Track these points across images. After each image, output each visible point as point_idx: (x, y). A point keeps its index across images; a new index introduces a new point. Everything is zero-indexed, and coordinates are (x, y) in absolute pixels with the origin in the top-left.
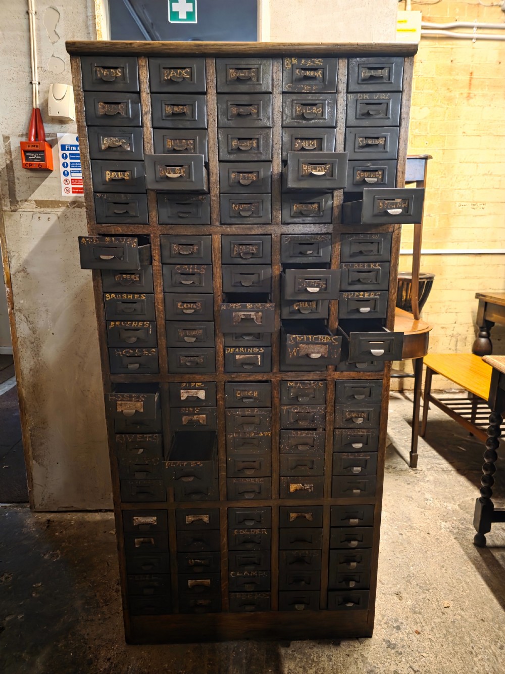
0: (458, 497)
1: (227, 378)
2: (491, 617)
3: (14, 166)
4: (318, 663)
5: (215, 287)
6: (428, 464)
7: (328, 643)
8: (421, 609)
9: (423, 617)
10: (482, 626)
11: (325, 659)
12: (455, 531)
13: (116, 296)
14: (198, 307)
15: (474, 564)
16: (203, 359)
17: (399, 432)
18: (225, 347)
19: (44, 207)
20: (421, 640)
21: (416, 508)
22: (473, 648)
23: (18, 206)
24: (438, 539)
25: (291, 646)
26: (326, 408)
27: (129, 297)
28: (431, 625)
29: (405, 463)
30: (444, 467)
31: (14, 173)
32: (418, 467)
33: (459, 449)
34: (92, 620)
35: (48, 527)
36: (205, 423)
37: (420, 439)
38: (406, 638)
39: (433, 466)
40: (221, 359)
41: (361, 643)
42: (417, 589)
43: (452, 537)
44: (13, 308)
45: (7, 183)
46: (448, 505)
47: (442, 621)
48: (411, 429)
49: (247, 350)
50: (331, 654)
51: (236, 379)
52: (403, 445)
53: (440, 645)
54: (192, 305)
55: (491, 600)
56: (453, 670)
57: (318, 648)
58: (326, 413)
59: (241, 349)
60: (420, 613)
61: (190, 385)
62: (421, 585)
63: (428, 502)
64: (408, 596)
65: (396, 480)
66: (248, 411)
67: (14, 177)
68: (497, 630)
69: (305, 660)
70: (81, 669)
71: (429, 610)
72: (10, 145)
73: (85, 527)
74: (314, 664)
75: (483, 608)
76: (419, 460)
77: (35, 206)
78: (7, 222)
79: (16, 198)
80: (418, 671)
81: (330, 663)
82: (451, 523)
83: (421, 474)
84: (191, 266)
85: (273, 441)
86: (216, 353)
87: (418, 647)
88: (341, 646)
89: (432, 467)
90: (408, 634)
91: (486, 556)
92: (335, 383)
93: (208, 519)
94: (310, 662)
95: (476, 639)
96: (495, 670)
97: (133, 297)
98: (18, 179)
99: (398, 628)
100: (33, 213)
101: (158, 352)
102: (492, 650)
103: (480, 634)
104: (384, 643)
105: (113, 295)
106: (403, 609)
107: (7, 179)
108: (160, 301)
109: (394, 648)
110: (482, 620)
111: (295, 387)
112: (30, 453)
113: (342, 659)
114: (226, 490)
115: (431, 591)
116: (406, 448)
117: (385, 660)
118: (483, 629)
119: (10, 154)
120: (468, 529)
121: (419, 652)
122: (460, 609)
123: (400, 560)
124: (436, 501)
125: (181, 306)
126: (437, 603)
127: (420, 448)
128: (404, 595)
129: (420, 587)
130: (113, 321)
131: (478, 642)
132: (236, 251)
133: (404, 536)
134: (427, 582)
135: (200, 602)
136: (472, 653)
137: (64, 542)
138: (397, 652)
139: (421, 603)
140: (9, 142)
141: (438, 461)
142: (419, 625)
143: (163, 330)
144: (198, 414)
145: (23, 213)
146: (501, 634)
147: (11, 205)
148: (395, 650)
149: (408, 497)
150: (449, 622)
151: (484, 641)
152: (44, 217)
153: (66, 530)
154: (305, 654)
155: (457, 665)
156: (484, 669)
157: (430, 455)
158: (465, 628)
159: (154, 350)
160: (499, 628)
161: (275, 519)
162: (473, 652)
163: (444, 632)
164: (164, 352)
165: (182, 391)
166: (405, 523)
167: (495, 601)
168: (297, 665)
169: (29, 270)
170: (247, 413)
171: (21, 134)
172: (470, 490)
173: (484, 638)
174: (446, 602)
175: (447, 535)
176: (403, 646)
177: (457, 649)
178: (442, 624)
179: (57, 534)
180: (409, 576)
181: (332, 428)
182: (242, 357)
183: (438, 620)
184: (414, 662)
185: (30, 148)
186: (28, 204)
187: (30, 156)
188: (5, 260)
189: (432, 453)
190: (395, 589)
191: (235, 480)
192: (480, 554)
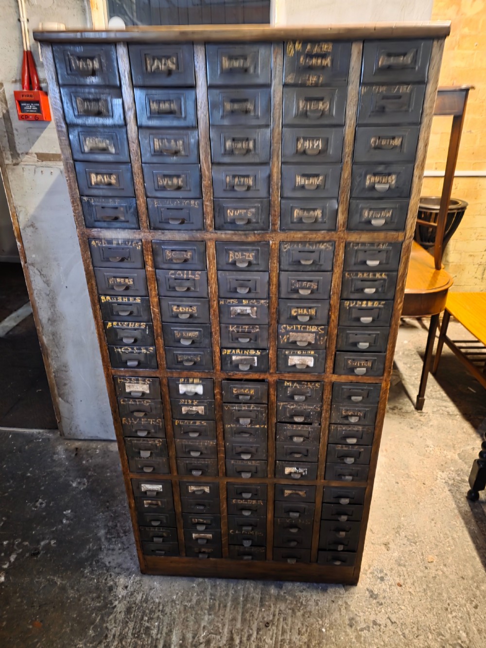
0: (459, 446)
1: (224, 376)
2: (471, 574)
3: (11, 116)
4: (306, 606)
5: (211, 292)
6: (434, 407)
7: (317, 588)
8: (406, 561)
9: (407, 570)
10: (461, 584)
11: (312, 603)
12: (451, 482)
13: (111, 299)
14: (193, 310)
15: (463, 518)
16: (200, 358)
17: (410, 367)
18: (221, 349)
19: (46, 160)
20: (402, 593)
21: (416, 455)
22: (449, 605)
23: (19, 159)
24: (432, 490)
25: (284, 587)
26: (322, 406)
27: (124, 299)
28: (413, 578)
29: (411, 404)
30: (450, 411)
31: (11, 125)
32: (424, 410)
33: (468, 390)
34: (113, 550)
35: (76, 454)
36: (203, 413)
37: (430, 376)
38: (388, 590)
39: (439, 408)
40: (217, 358)
41: (346, 590)
42: (405, 541)
43: (447, 489)
44: (26, 262)
45: (6, 134)
46: (448, 454)
47: (424, 575)
48: (422, 365)
49: (243, 352)
50: (318, 598)
51: (233, 377)
52: (412, 383)
53: (419, 599)
54: (187, 309)
55: (474, 557)
56: (428, 625)
57: (307, 592)
58: (321, 410)
59: (238, 351)
60: (405, 566)
61: (188, 381)
62: (410, 537)
63: (428, 450)
64: (395, 547)
65: (400, 423)
66: (245, 407)
67: (12, 128)
68: (474, 589)
69: (295, 603)
70: (103, 595)
71: (414, 563)
72: (4, 93)
73: (108, 456)
74: (302, 608)
75: (465, 566)
76: (425, 402)
77: (36, 159)
78: (11, 176)
79: (16, 151)
80: (395, 622)
81: (317, 607)
82: (448, 473)
83: (426, 417)
84: (185, 272)
85: (270, 431)
86: (212, 353)
87: (398, 600)
88: (328, 591)
89: (438, 410)
90: (391, 586)
91: (476, 510)
92: (333, 385)
93: (208, 490)
94: (299, 605)
95: (453, 596)
96: (466, 628)
97: (129, 300)
98: (17, 130)
99: (382, 579)
100: (34, 166)
101: (156, 350)
102: (467, 609)
103: (458, 591)
104: (367, 592)
105: (108, 298)
106: (389, 560)
107: (5, 130)
108: (155, 304)
109: (375, 598)
110: (462, 577)
111: (292, 387)
112: (56, 391)
113: (327, 605)
114: (224, 468)
115: (418, 544)
116: (414, 387)
117: (366, 609)
118: (462, 587)
119: (6, 103)
120: (463, 481)
121: (398, 605)
122: (442, 565)
123: (393, 510)
124: (436, 448)
125: (176, 309)
126: (421, 557)
127: (429, 387)
128: (391, 546)
129: (408, 539)
130: (110, 321)
131: (455, 599)
132: (232, 257)
133: (400, 485)
134: (416, 535)
135: (203, 550)
136: (447, 609)
137: (90, 470)
138: (378, 602)
139: (406, 556)
140: (2, 89)
141: (445, 404)
142: (402, 577)
143: (159, 331)
144: (197, 405)
145: (26, 167)
146: (478, 593)
147: (12, 158)
148: (377, 601)
149: (409, 442)
150: (431, 577)
151: (461, 599)
152: (47, 171)
153: (91, 459)
154: (295, 597)
155: (430, 620)
156: (456, 627)
157: (439, 396)
158: (444, 584)
159: (152, 348)
160: (477, 587)
161: (271, 494)
162: (449, 609)
163: (425, 587)
164: (162, 351)
165: (180, 385)
166: (402, 471)
167: (478, 559)
168: (287, 607)
169: (37, 225)
170: (243, 408)
171: (14, 80)
172: (473, 438)
173: (461, 596)
174: (430, 556)
175: (442, 486)
176: (384, 597)
177: (434, 604)
178: (424, 578)
179: (84, 462)
180: (399, 527)
181: (328, 423)
182: (239, 358)
183: (420, 574)
184: (392, 614)
185: (25, 98)
186: (29, 156)
187: (25, 106)
188: (13, 215)
189: (440, 394)
190: (384, 540)
191: (232, 462)
192: (472, 510)
